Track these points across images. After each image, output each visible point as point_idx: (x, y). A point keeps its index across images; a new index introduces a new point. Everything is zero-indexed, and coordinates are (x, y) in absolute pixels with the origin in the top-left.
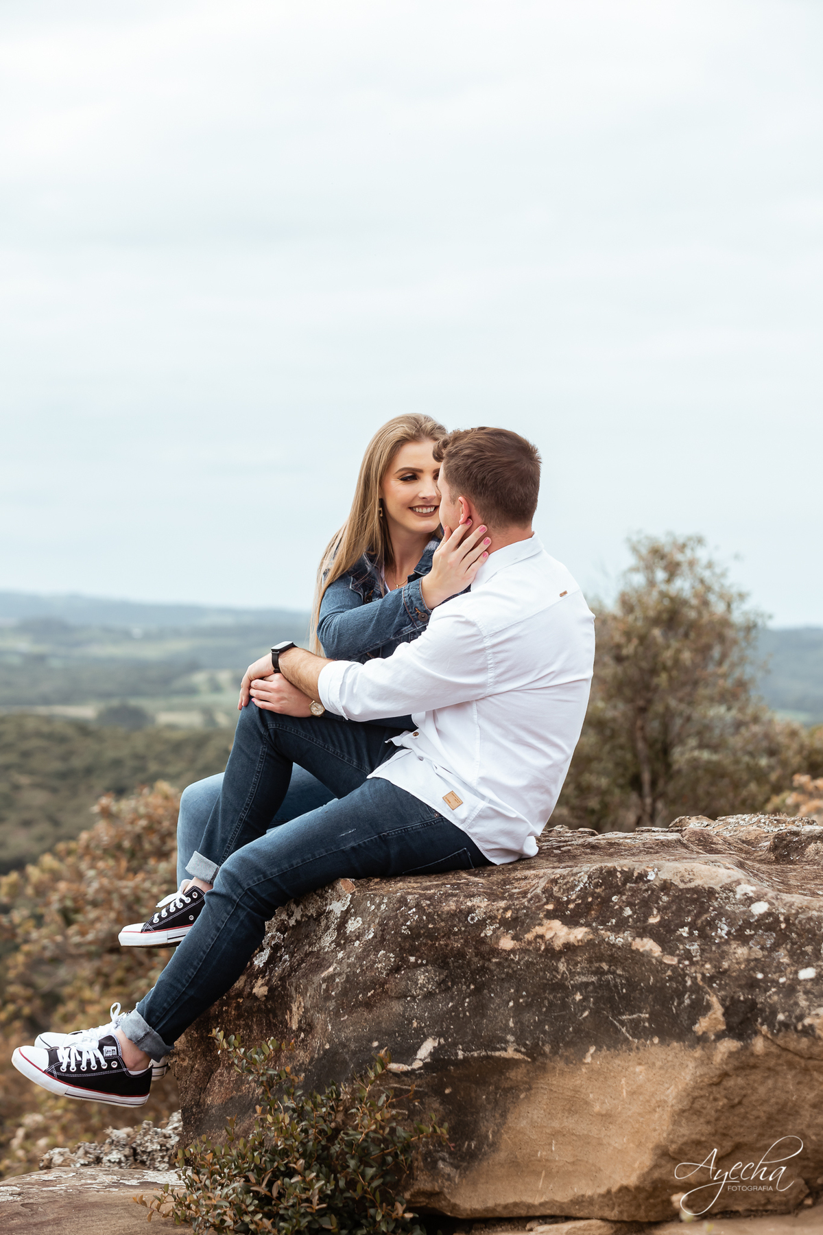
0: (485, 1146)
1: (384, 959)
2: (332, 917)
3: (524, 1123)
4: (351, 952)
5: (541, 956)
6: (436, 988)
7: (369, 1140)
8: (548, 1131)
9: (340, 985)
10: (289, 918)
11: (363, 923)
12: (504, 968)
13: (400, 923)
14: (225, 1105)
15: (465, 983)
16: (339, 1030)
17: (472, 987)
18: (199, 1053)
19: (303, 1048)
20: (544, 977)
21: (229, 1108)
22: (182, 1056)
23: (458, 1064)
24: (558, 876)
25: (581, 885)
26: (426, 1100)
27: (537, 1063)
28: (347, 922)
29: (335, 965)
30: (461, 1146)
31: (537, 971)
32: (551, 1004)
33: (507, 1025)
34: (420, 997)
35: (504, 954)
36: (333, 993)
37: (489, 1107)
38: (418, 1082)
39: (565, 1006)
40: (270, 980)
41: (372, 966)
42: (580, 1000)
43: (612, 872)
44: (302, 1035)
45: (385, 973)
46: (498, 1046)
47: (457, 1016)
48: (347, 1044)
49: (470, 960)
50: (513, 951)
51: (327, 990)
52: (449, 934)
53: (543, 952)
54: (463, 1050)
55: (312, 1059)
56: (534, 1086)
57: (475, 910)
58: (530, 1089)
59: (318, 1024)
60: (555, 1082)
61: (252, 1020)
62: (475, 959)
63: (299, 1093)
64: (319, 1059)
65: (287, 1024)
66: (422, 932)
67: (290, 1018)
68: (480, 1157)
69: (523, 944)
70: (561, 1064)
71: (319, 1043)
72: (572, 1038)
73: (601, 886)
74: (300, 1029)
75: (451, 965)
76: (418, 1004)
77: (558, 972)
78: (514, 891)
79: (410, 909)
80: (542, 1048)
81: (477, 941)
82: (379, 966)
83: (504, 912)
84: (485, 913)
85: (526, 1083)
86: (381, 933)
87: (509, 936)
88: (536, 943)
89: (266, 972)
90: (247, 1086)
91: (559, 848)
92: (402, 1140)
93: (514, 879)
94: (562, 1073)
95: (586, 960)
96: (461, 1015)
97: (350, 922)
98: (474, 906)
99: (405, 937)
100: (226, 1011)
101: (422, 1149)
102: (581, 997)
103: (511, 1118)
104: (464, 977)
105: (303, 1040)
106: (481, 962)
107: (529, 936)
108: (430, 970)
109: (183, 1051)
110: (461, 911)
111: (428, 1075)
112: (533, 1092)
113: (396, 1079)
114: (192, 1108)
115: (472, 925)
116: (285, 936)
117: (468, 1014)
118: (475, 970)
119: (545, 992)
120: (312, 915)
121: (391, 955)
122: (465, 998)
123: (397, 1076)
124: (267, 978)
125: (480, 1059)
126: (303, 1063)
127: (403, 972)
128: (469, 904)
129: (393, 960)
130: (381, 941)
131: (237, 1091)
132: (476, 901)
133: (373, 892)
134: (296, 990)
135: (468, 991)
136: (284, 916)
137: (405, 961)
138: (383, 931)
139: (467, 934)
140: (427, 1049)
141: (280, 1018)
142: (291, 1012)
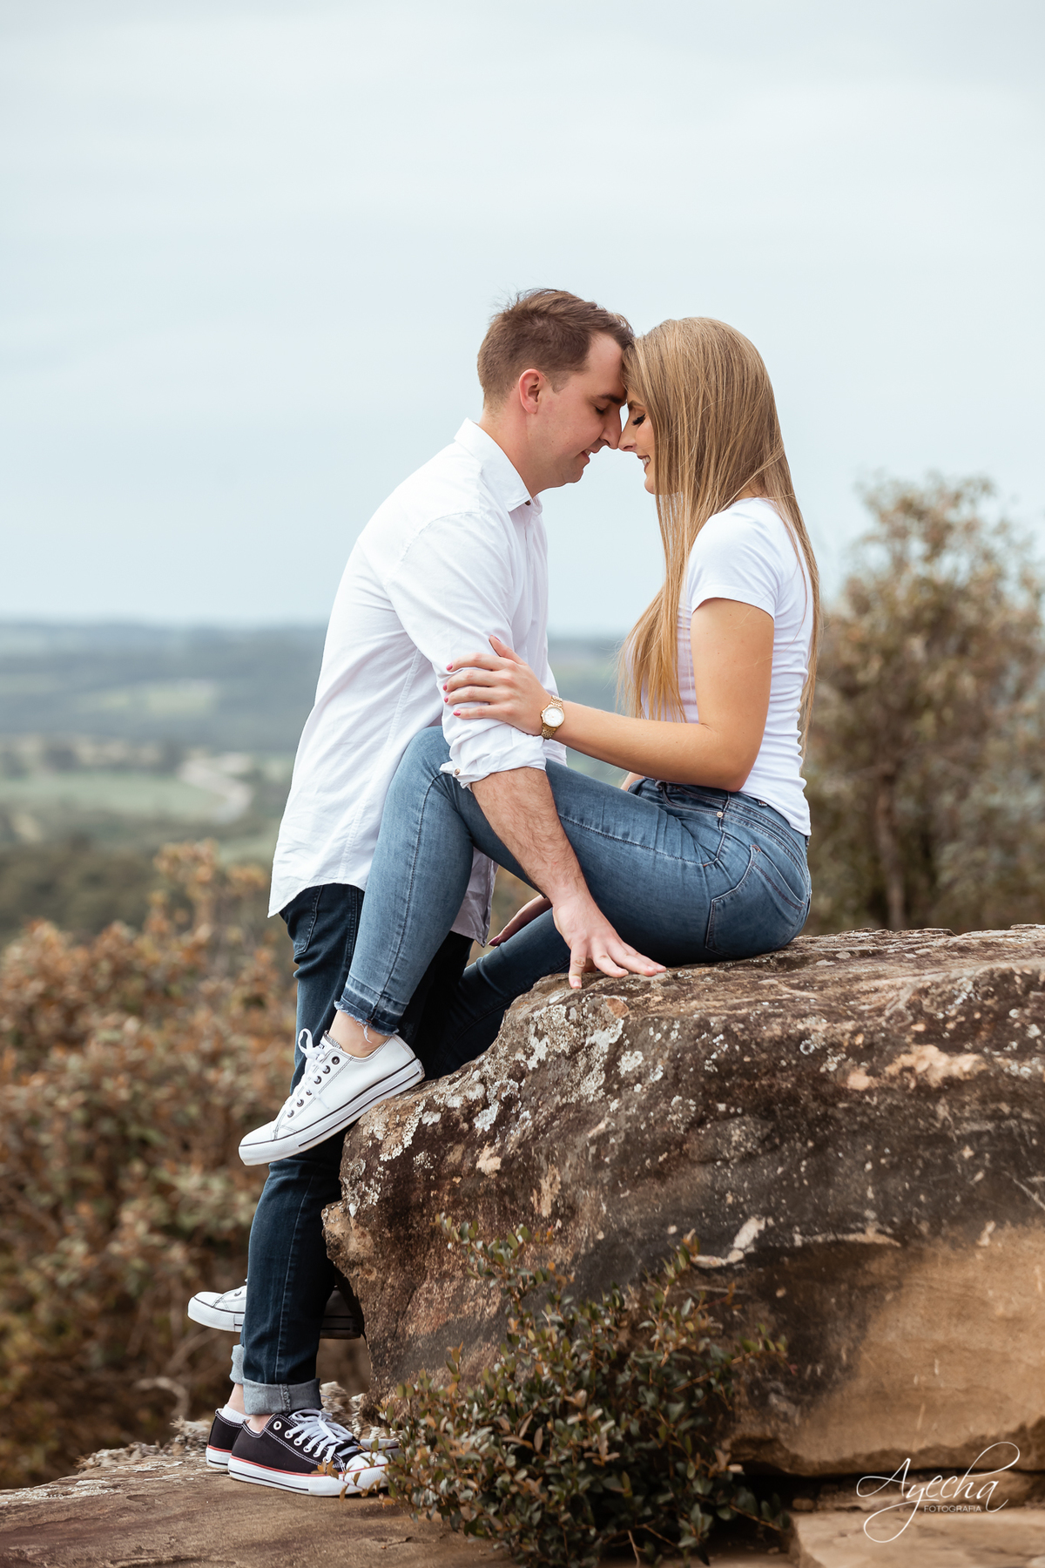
0: (837, 1372)
1: (680, 1108)
2: (595, 1053)
3: (891, 1337)
4: (630, 1100)
5: (910, 1097)
6: (759, 1147)
7: (673, 1363)
8: (928, 1346)
9: (616, 1147)
10: (528, 1058)
11: (646, 1059)
12: (856, 1115)
13: (702, 1056)
14: (438, 1333)
15: (800, 1139)
16: (619, 1211)
17: (810, 1144)
18: (393, 1260)
19: (561, 1242)
20: (917, 1127)
21: (444, 1338)
22: (367, 1266)
23: (795, 1253)
24: (929, 984)
25: (964, 996)
26: (750, 1307)
27: (911, 1249)
28: (619, 1059)
29: (607, 1120)
30: (803, 1371)
31: (905, 1118)
32: (927, 1164)
33: (864, 1196)
34: (735, 1160)
35: (856, 1096)
36: (607, 1160)
37: (841, 1314)
38: (738, 1280)
39: (948, 1166)
40: (502, 1148)
41: (663, 1119)
42: (970, 1157)
43: (1007, 977)
44: (559, 1224)
45: (682, 1127)
46: (852, 1226)
47: (791, 1185)
48: (632, 1230)
49: (805, 1110)
50: (869, 1091)
51: (597, 1156)
52: (773, 1070)
53: (913, 1091)
54: (802, 1233)
55: (576, 1257)
56: (905, 1282)
57: (810, 1035)
58: (899, 1287)
59: (584, 1205)
60: (936, 1276)
61: (477, 1207)
62: (813, 1105)
63: (568, 1300)
64: (588, 1256)
65: (533, 1209)
66: (734, 1068)
67: (539, 1201)
68: (830, 1386)
69: (883, 1081)
70: (945, 1250)
71: (586, 1231)
72: (960, 1212)
73: (992, 997)
74: (555, 1214)
75: (779, 1113)
76: (732, 1170)
77: (936, 1119)
78: (863, 1008)
79: (715, 1036)
80: (916, 1228)
81: (815, 1079)
82: (674, 1118)
83: (852, 1037)
84: (825, 1039)
85: (894, 1278)
86: (673, 1071)
87: (862, 1071)
88: (902, 1078)
89: (495, 1137)
90: (472, 1304)
91: (912, 951)
92: (719, 1362)
93: (859, 992)
94: (947, 1262)
95: (977, 1099)
96: (797, 1185)
97: (624, 1058)
98: (808, 1029)
99: (710, 1077)
100: (436, 1197)
101: (745, 1377)
102: (972, 1153)
103: (873, 1330)
104: (798, 1130)
105: (560, 1231)
106: (822, 1109)
107: (892, 1070)
108: (749, 1123)
109: (369, 1260)
110: (789, 1037)
111: (751, 1271)
112: (904, 1291)
113: (705, 1278)
114: (385, 1342)
115: (806, 1057)
116: (522, 1084)
117: (806, 1182)
118: (813, 1119)
119: (917, 1147)
120: (564, 1052)
121: (691, 1102)
122: (800, 1161)
123: (706, 1273)
124: (498, 1145)
125: (827, 1245)
126: (562, 1263)
127: (709, 1126)
128: (801, 1027)
129: (693, 1109)
130: (673, 1083)
131: (455, 1312)
132: (810, 1023)
133: (656, 1015)
134: (547, 1158)
135: (805, 1150)
136: (520, 1056)
137: (711, 1109)
138: (676, 1068)
139: (799, 1069)
140: (749, 1232)
141: (521, 1202)
142: (539, 1191)
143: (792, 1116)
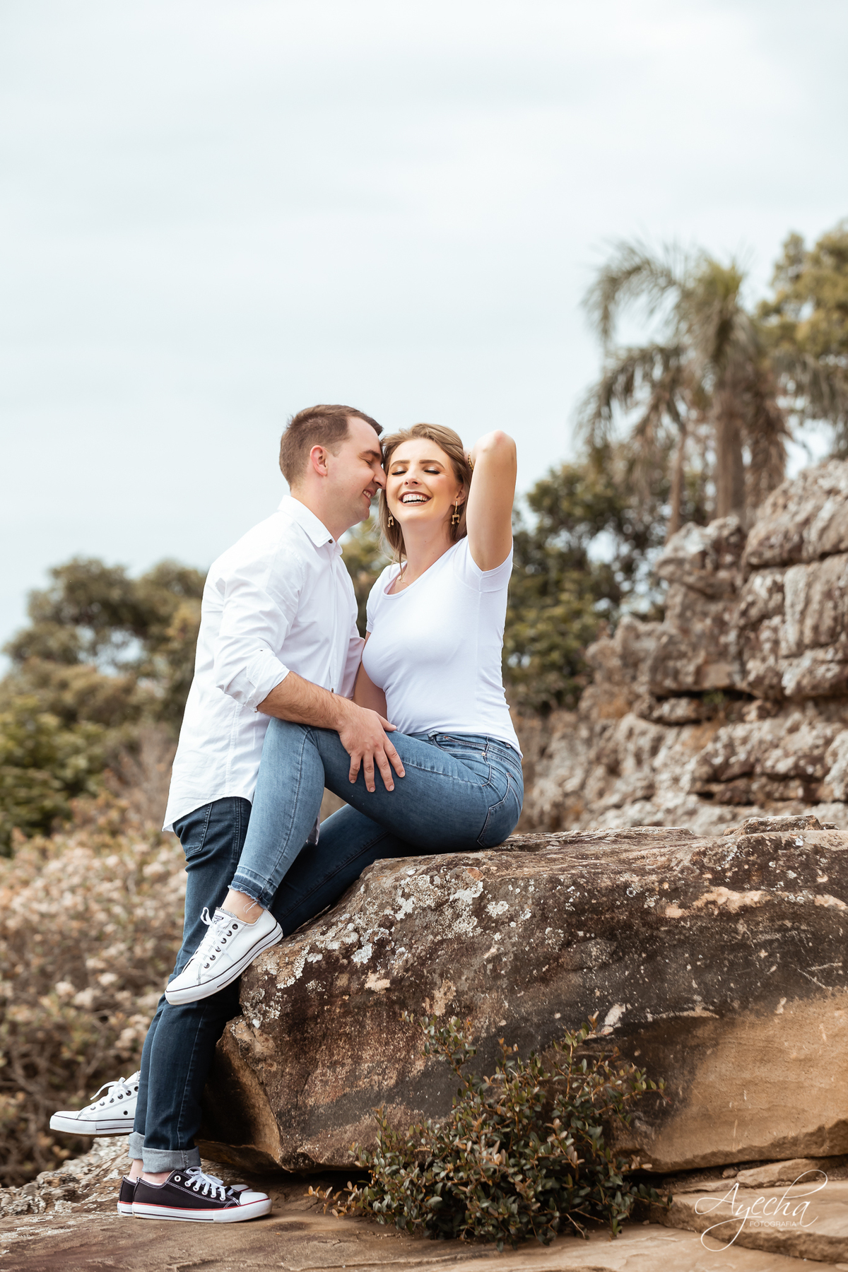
0: (677, 1103)
1: (552, 936)
2: (460, 905)
3: (712, 1078)
4: (509, 933)
5: (715, 920)
6: (610, 959)
8: (738, 1082)
9: (508, 963)
10: (396, 913)
11: (511, 905)
12: (674, 934)
13: (561, 901)
14: (337, 1102)
15: (636, 952)
16: (518, 1006)
17: (644, 955)
18: (290, 1056)
20: (722, 940)
21: (344, 1105)
22: (269, 1061)
23: (648, 1026)
24: (703, 848)
25: (732, 855)
27: (726, 1019)
28: (486, 907)
29: (495, 946)
30: (653, 1105)
31: (712, 935)
32: (732, 963)
33: (690, 986)
34: (596, 968)
35: (673, 922)
37: (677, 1065)
39: (748, 963)
40: (387, 973)
41: (542, 943)
42: (766, 957)
43: (761, 842)
44: (454, 1019)
45: (557, 948)
46: (685, 1006)
47: (637, 982)
48: (530, 1018)
49: (637, 933)
50: (682, 918)
51: (494, 970)
52: (612, 908)
53: (717, 916)
54: (651, 1013)
56: (721, 1041)
57: (630, 884)
58: (717, 1044)
59: (483, 1004)
60: (744, 1036)
61: (365, 1015)
62: (643, 929)
64: (490, 1037)
65: (425, 1012)
66: (586, 907)
67: (431, 1005)
68: (672, 1113)
69: (693, 911)
70: (752, 1018)
71: (486, 1022)
72: (761, 992)
73: (753, 854)
74: (450, 1011)
75: (619, 936)
76: (596, 974)
77: (737, 933)
79: (568, 887)
80: (730, 1005)
81: (641, 913)
82: (550, 942)
83: (660, 885)
84: (641, 887)
85: (713, 1039)
86: (540, 912)
87: (674, 905)
88: (708, 909)
89: (376, 966)
90: (367, 1080)
92: (613, 1099)
94: (753, 1026)
95: (767, 919)
96: (641, 982)
97: (490, 907)
98: (627, 881)
99: (570, 914)
100: (329, 1010)
102: (766, 954)
103: (699, 1075)
104: (634, 946)
106: (649, 932)
107: (698, 903)
108: (601, 943)
109: (271, 1057)
110: (618, 886)
111: (620, 1039)
112: (720, 1047)
113: (585, 1046)
115: (632, 899)
116: (393, 930)
117: (647, 980)
118: (644, 939)
119: (723, 953)
120: (429, 906)
121: (560, 931)
122: (639, 966)
123: (586, 1043)
124: (382, 972)
125: (669, 1019)
127: (575, 946)
128: (621, 879)
129: (562, 935)
130: (542, 917)
131: (351, 1087)
132: (626, 877)
134: (441, 976)
135: (641, 959)
136: (389, 912)
137: (575, 936)
138: (542, 909)
139: (629, 906)
140: (614, 1015)
141: (413, 1007)
142: (432, 998)
143: (629, 938)
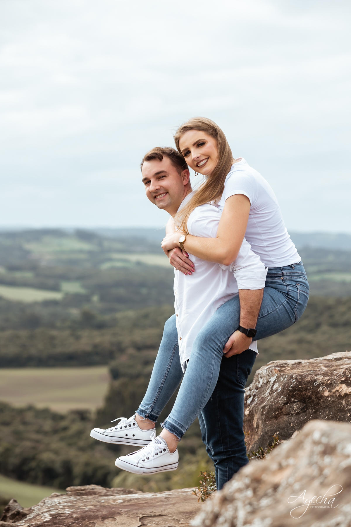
1: (282, 399)
2: (270, 383)
4: (273, 397)
6: (301, 411)
9: (267, 409)
10: (259, 384)
11: (279, 386)
12: (325, 403)
13: (289, 385)
15: (311, 409)
16: (265, 427)
17: (314, 410)
19: (257, 435)
20: (338, 407)
28: (274, 385)
29: (266, 402)
31: (336, 404)
32: (340, 417)
34: (294, 414)
35: (325, 397)
36: (264, 413)
39: (344, 418)
40: (250, 408)
41: (278, 402)
42: (349, 416)
44: (257, 430)
45: (282, 405)
48: (268, 432)
49: (313, 400)
50: (328, 396)
51: (262, 412)
52: (306, 389)
53: (338, 397)
57: (317, 380)
59: (260, 425)
62: (315, 400)
64: (260, 439)
65: (254, 426)
67: (254, 423)
69: (332, 394)
71: (260, 432)
74: (256, 427)
75: (307, 402)
76: (293, 417)
77: (342, 405)
78: (335, 373)
79: (294, 380)
81: (316, 393)
82: (281, 402)
83: (327, 381)
84: (321, 382)
87: (328, 391)
88: (336, 393)
89: (250, 405)
99: (291, 391)
104: (311, 407)
105: (257, 432)
106: (317, 401)
107: (334, 391)
108: (299, 404)
110: (312, 381)
115: (315, 386)
116: (257, 391)
118: (315, 404)
119: (338, 413)
120: (265, 383)
121: (285, 398)
122: (311, 415)
126: (256, 441)
127: (289, 405)
128: (315, 378)
129: (285, 400)
130: (282, 392)
132: (318, 377)
133: (284, 373)
134: (256, 412)
135: (312, 412)
136: (257, 383)
137: (290, 400)
138: (283, 388)
139: (313, 390)
141: (252, 423)
142: (254, 421)
143: (310, 403)
